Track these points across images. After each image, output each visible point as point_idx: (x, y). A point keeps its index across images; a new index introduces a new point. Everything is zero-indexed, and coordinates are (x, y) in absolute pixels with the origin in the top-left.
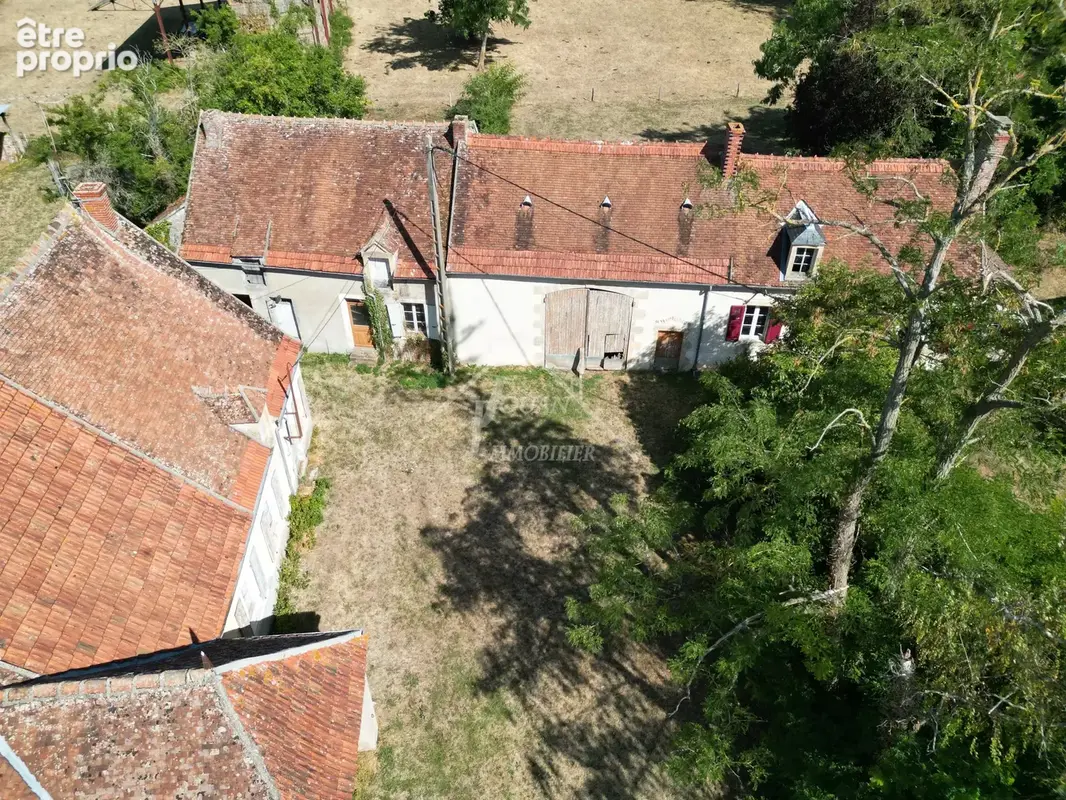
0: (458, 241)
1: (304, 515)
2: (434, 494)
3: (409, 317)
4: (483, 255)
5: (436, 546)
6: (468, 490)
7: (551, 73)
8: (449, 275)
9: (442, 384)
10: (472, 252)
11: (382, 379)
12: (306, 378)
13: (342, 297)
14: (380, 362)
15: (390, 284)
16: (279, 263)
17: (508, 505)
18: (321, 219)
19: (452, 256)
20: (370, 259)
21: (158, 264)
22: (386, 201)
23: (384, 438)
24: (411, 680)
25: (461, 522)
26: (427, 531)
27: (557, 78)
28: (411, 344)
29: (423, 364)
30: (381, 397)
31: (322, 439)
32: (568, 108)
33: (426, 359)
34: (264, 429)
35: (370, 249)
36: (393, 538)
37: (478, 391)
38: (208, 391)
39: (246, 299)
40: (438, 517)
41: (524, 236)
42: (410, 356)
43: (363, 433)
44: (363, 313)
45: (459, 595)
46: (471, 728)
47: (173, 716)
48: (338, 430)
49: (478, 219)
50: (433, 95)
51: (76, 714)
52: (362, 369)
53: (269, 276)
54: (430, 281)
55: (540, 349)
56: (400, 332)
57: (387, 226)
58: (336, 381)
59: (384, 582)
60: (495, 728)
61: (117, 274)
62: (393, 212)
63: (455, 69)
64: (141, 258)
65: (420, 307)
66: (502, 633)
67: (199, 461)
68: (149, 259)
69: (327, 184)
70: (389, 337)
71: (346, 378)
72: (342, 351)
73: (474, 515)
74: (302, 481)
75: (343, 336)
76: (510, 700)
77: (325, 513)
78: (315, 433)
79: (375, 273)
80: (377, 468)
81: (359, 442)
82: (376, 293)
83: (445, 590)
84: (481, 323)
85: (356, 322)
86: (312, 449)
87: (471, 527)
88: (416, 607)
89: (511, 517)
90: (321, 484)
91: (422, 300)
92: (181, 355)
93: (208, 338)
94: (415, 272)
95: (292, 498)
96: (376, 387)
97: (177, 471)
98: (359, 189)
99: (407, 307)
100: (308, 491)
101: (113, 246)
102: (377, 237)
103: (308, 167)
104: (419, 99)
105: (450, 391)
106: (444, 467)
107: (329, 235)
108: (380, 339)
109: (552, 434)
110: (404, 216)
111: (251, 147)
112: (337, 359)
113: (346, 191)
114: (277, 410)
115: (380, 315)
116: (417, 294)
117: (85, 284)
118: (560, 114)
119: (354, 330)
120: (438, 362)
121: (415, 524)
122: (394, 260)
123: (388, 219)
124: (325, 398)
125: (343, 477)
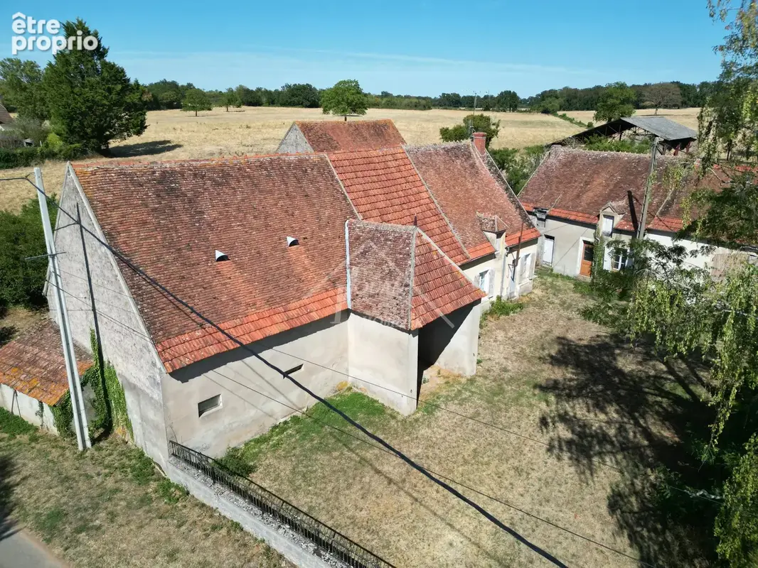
0: (663, 213)
3: (617, 259)
4: (677, 223)
6: (599, 335)
10: (670, 220)
13: (582, 239)
15: (612, 234)
16: (555, 214)
18: (587, 197)
19: (656, 221)
20: (605, 216)
21: (492, 173)
22: (630, 193)
25: (584, 343)
26: (561, 338)
31: (533, 296)
34: (499, 245)
35: (606, 209)
40: (571, 337)
44: (590, 252)
47: (397, 239)
48: (544, 296)
51: (371, 230)
53: (549, 222)
54: (635, 233)
56: (608, 266)
57: (623, 203)
59: (521, 342)
61: (473, 166)
62: (630, 197)
64: (486, 167)
67: (461, 230)
68: (490, 170)
69: (600, 181)
72: (571, 275)
75: (575, 265)
78: (531, 293)
79: (606, 225)
82: (601, 238)
85: (585, 258)
86: (524, 296)
89: (617, 351)
90: (518, 306)
91: (628, 247)
92: (480, 201)
93: (496, 205)
94: (628, 227)
97: (451, 226)
98: (615, 185)
99: (618, 251)
101: (478, 158)
102: (612, 203)
103: (594, 173)
107: (588, 204)
108: (595, 270)
110: (637, 200)
111: (569, 163)
113: (608, 185)
114: (510, 243)
115: (599, 253)
117: (459, 162)
119: (583, 263)
121: (555, 334)
122: (618, 219)
123: (625, 199)
125: (533, 309)
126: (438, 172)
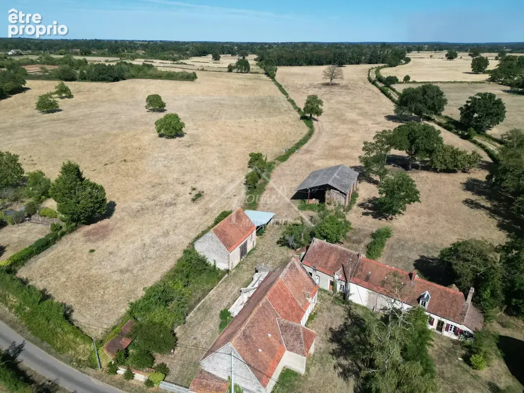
0: (354, 276)
1: (311, 318)
2: (335, 323)
3: (341, 287)
4: (358, 280)
5: (332, 332)
6: (341, 325)
7: (408, 228)
8: (350, 282)
9: (343, 303)
10: (356, 279)
11: (332, 298)
12: (318, 293)
13: (329, 279)
14: (333, 294)
15: (339, 280)
16: (320, 269)
17: (347, 330)
18: (329, 264)
19: (351, 279)
20: (336, 274)
22: (343, 264)
23: (329, 310)
24: (320, 348)
25: (337, 330)
26: (331, 329)
27: (409, 230)
28: (340, 293)
29: (341, 298)
30: (330, 301)
31: (317, 306)
32: (406, 241)
33: (342, 297)
34: (310, 300)
35: (337, 272)
36: (324, 327)
37: (350, 308)
38: (304, 291)
39: (311, 274)
40: (334, 327)
41: (367, 279)
42: (339, 295)
43: (325, 307)
44: (332, 283)
45: (332, 341)
46: (327, 358)
47: (295, 328)
48: (321, 305)
49: (359, 273)
50: (371, 227)
51: (286, 323)
52: (329, 294)
53: (317, 271)
54: (346, 282)
55: (366, 303)
56: (338, 289)
58: (323, 295)
59: (321, 333)
60: (331, 360)
61: (297, 269)
62: (343, 267)
63: (380, 219)
64: (300, 267)
65: (343, 286)
66: (338, 348)
67: (301, 301)
69: (333, 258)
70: (336, 290)
71: (325, 295)
72: (326, 289)
73: (340, 329)
74: (312, 312)
75: (327, 287)
76: (334, 358)
77: (315, 319)
78: (317, 304)
79: (337, 277)
80: (326, 314)
81: (324, 309)
82: (336, 281)
83: (330, 339)
84: (354, 293)
85: (330, 285)
86: (315, 307)
87: (338, 331)
88: (325, 339)
89: (347, 332)
90: (315, 314)
91: (344, 285)
92: (301, 284)
93: (306, 282)
94: (344, 279)
95: (310, 314)
96: (331, 299)
97: (298, 301)
98: (338, 260)
99: (341, 285)
100: (313, 314)
101: (298, 265)
102: (339, 271)
103: (330, 254)
104: (366, 228)
105: (344, 305)
106: (338, 319)
107: (330, 267)
108: (334, 289)
109: (362, 321)
110: (345, 269)
111: (321, 246)
112: (325, 291)
113: (336, 260)
114: (312, 298)
115: (335, 285)
116: (343, 284)
117: (293, 271)
118: (402, 243)
120: (344, 298)
121: (329, 326)
122: (340, 276)
123: (342, 268)
124: (320, 298)
125: (319, 314)
126: (290, 281)
